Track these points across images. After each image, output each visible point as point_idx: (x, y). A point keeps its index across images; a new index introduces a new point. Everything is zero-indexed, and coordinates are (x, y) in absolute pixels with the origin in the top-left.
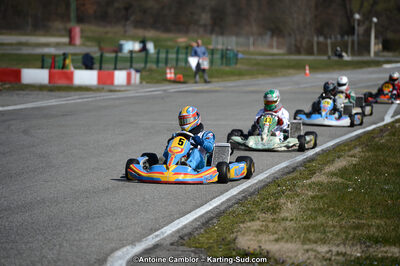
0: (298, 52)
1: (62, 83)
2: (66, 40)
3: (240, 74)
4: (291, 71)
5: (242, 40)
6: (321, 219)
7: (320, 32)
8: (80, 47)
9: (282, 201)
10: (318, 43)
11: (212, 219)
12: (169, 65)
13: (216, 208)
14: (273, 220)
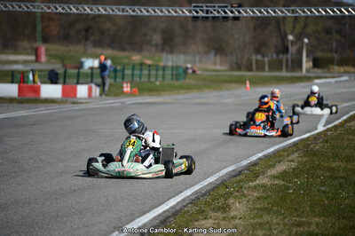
0: (239, 68)
1: (30, 96)
2: (33, 58)
3: (189, 88)
4: (233, 85)
5: (189, 58)
6: (266, 218)
7: (258, 51)
8: (46, 64)
9: (231, 201)
10: (257, 61)
11: (169, 217)
12: (126, 80)
13: (172, 207)
14: (224, 219)
